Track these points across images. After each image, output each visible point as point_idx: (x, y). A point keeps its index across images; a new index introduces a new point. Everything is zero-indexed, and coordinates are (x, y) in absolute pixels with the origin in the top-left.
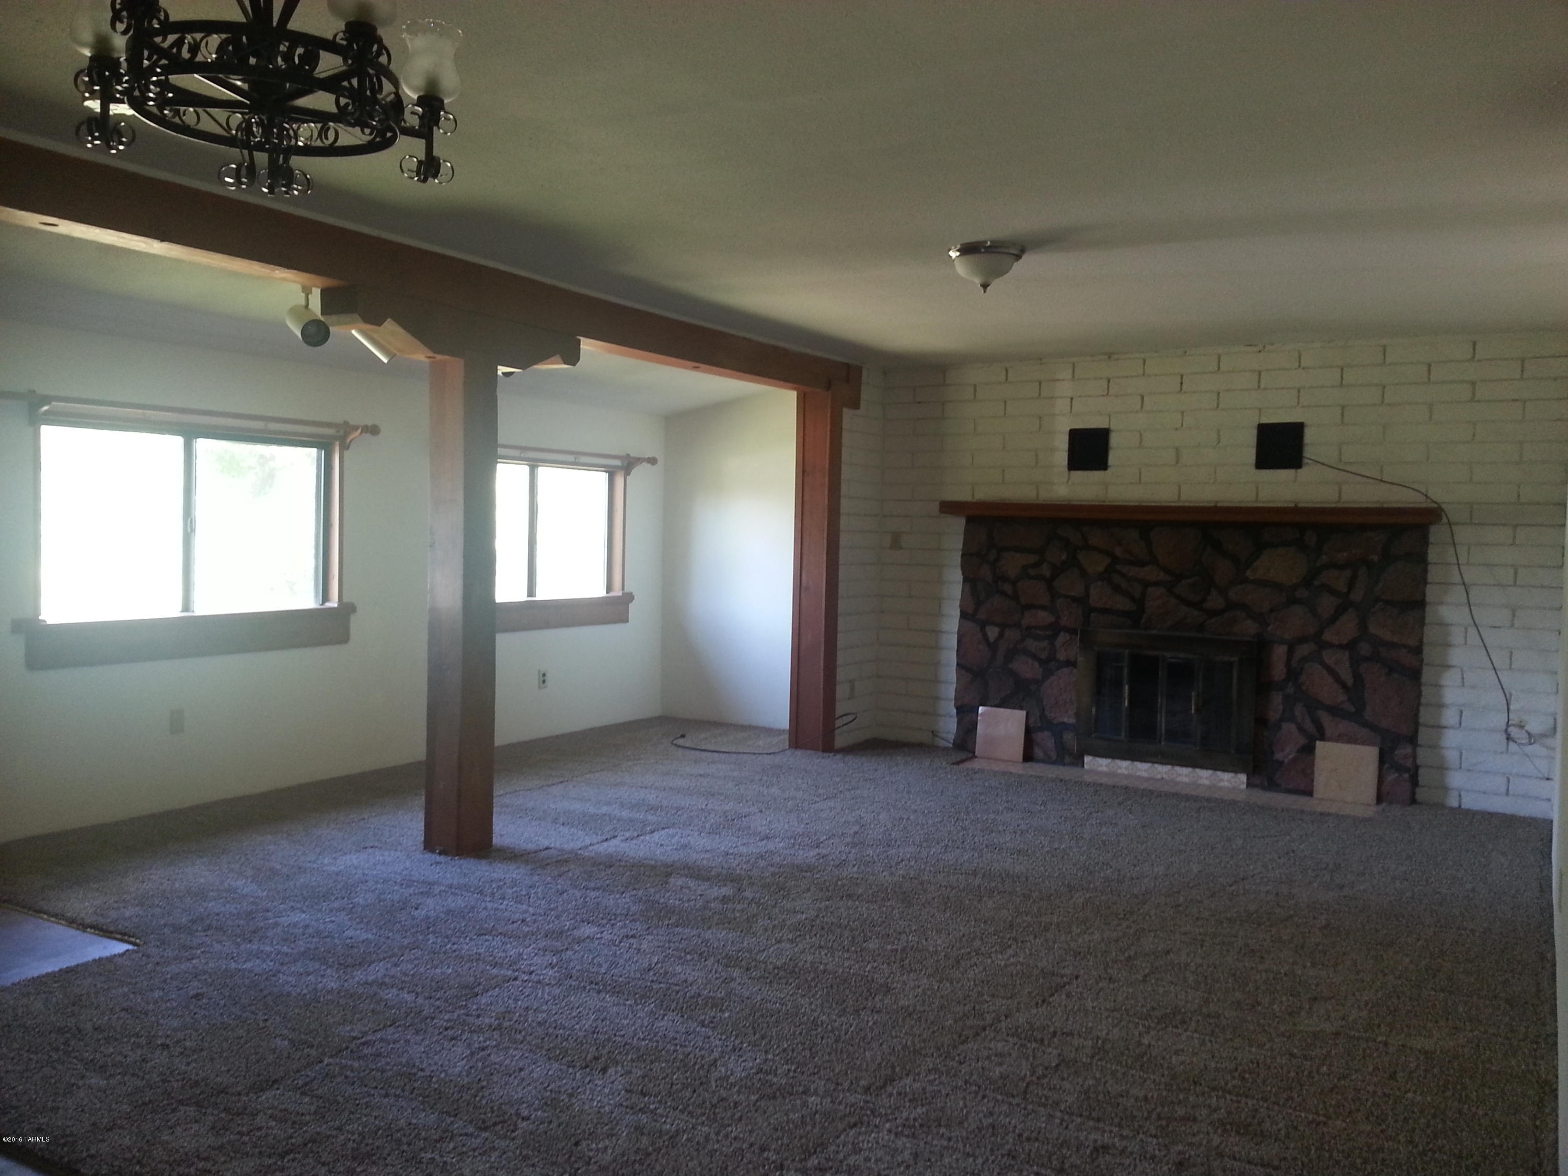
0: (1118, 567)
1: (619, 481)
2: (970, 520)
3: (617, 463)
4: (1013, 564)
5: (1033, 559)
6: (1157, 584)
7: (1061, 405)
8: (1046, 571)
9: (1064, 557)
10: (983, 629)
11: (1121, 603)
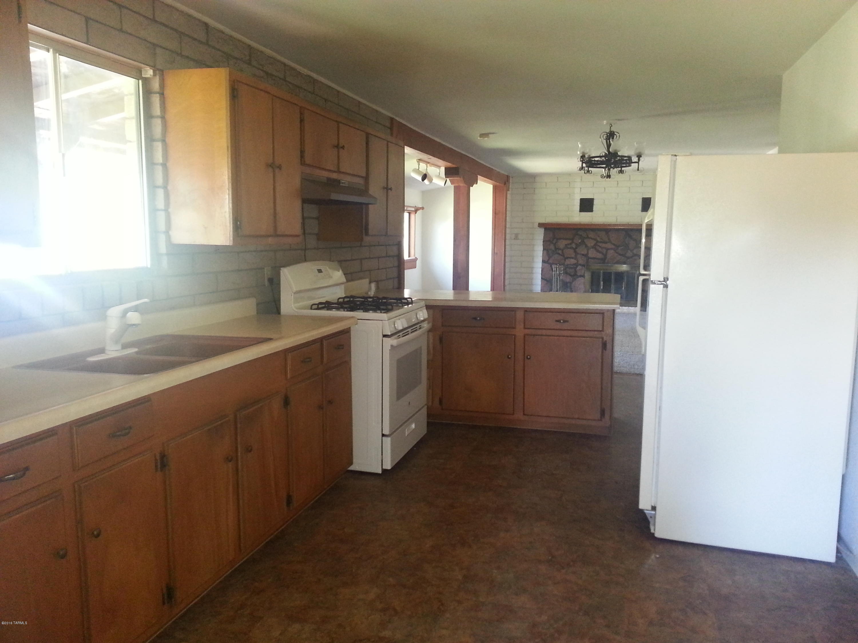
0: (598, 244)
1: (413, 216)
2: (546, 229)
3: (413, 209)
4: (562, 244)
5: (569, 242)
6: (612, 249)
7: (577, 190)
8: (574, 246)
9: (580, 241)
10: (551, 266)
11: (600, 256)
